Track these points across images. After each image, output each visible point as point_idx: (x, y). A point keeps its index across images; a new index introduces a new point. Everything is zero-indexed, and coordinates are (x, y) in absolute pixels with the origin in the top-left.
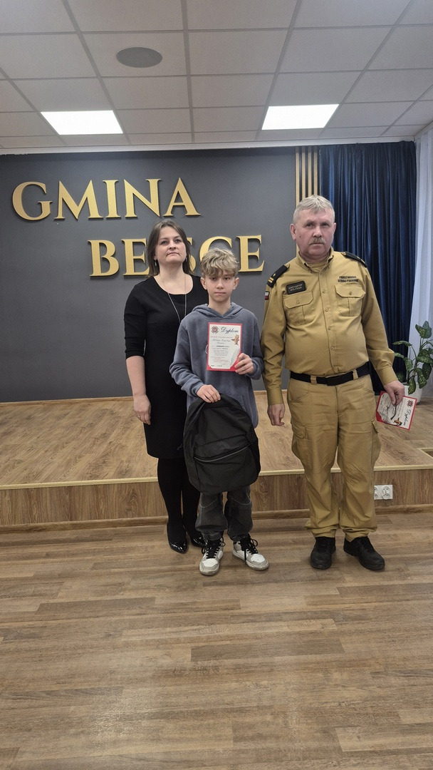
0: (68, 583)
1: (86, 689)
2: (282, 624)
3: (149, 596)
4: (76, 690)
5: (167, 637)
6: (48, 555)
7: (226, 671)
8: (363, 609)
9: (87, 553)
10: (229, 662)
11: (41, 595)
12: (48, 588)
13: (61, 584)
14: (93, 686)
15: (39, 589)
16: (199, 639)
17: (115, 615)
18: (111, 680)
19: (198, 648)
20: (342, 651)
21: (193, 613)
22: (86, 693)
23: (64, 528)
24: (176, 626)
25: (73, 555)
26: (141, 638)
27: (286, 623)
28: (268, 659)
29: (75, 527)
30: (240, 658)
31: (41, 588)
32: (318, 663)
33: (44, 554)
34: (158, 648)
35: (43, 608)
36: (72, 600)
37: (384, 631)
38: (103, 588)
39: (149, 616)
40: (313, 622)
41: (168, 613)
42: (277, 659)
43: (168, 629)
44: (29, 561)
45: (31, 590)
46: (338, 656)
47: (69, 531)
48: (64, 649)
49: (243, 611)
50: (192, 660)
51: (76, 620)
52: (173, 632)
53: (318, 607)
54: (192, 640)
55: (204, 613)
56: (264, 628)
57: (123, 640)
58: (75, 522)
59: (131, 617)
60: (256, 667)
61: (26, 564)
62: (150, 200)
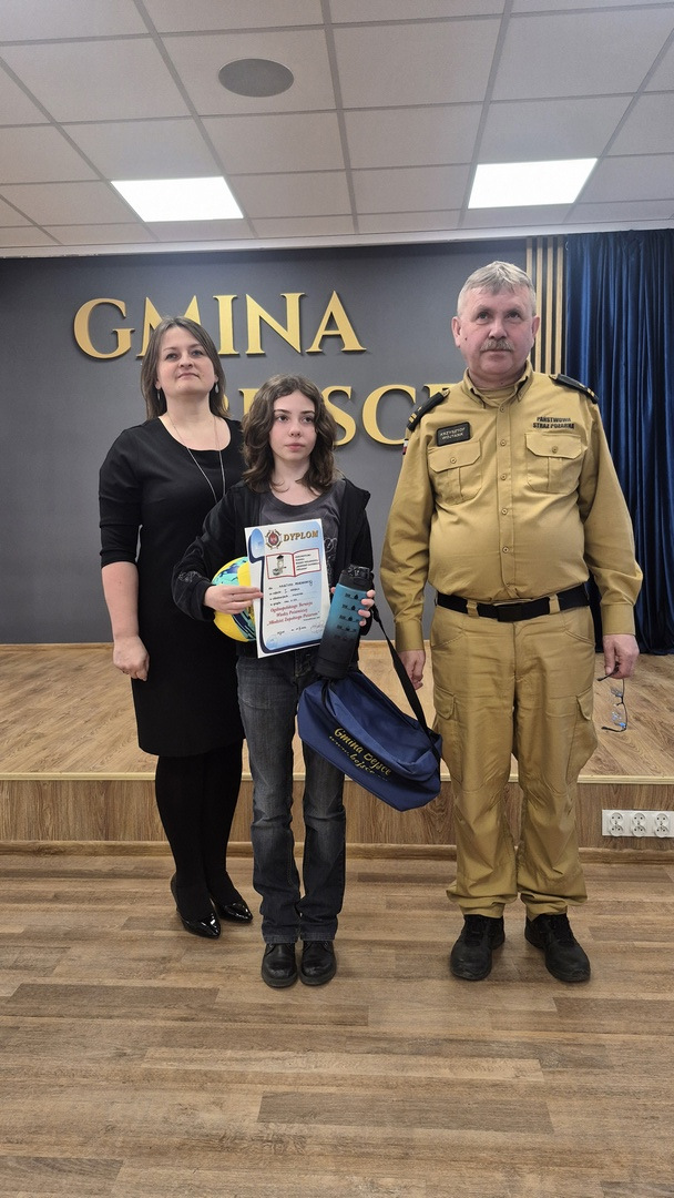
0: (77, 950)
1: (54, 1159)
2: (440, 1061)
3: (208, 985)
4: (37, 1159)
5: (223, 1068)
6: (57, 898)
7: (317, 1149)
8: (600, 1046)
9: (119, 898)
10: (327, 1130)
11: (25, 968)
12: (41, 956)
13: (64, 950)
14: (68, 1155)
15: (26, 956)
16: (280, 1079)
17: (141, 1016)
18: (103, 1145)
19: (275, 1095)
20: (548, 1129)
21: (281, 1026)
22: (53, 1168)
23: (94, 852)
24: (244, 1048)
25: (98, 900)
26: (176, 1065)
27: (448, 1063)
28: (402, 1132)
29: (113, 851)
30: (350, 1123)
31: (30, 956)
32: (498, 1150)
33: (51, 896)
34: (202, 1088)
35: (24, 992)
36: (74, 981)
37: (635, 1094)
38: (134, 965)
39: (202, 1024)
40: (500, 1062)
41: (236, 1021)
42: (420, 1133)
43: (229, 1053)
44: (23, 906)
45: (11, 958)
46: (539, 1139)
47: (102, 858)
48: (36, 1075)
49: (370, 1029)
50: (260, 1120)
51: (70, 1020)
52: (237, 1060)
53: (515, 1033)
54: (267, 1079)
55: (300, 1027)
56: (404, 1067)
57: (144, 1066)
58: (113, 843)
59: (170, 1024)
60: (375, 1146)
61: (17, 910)
62: (286, 328)
